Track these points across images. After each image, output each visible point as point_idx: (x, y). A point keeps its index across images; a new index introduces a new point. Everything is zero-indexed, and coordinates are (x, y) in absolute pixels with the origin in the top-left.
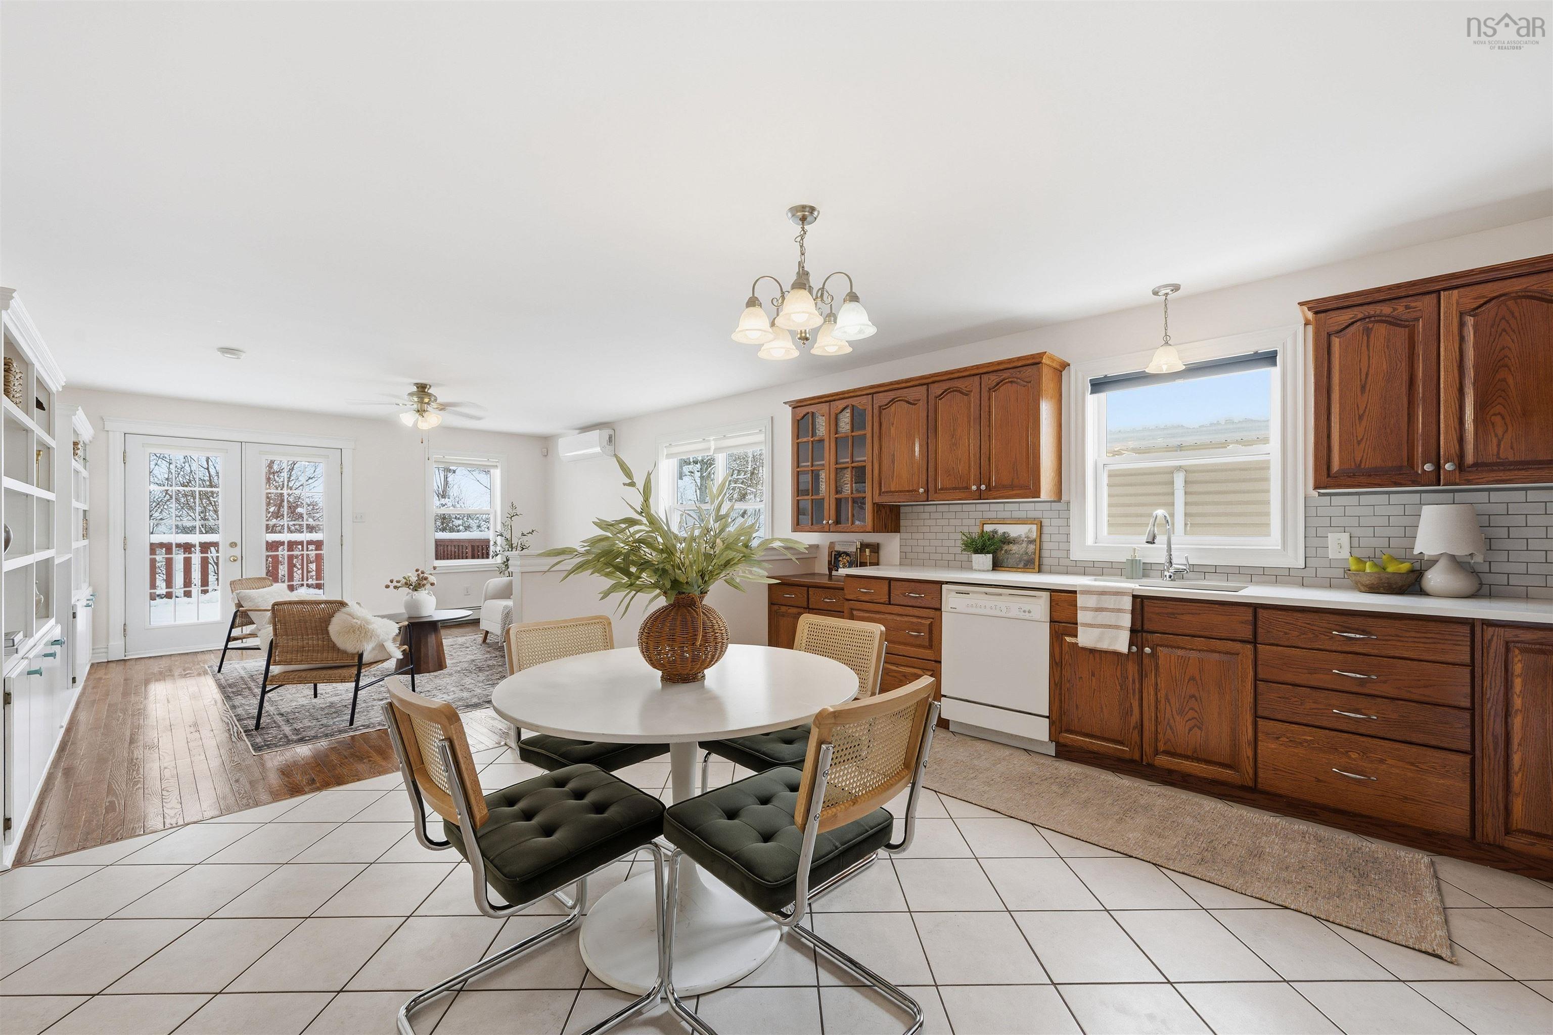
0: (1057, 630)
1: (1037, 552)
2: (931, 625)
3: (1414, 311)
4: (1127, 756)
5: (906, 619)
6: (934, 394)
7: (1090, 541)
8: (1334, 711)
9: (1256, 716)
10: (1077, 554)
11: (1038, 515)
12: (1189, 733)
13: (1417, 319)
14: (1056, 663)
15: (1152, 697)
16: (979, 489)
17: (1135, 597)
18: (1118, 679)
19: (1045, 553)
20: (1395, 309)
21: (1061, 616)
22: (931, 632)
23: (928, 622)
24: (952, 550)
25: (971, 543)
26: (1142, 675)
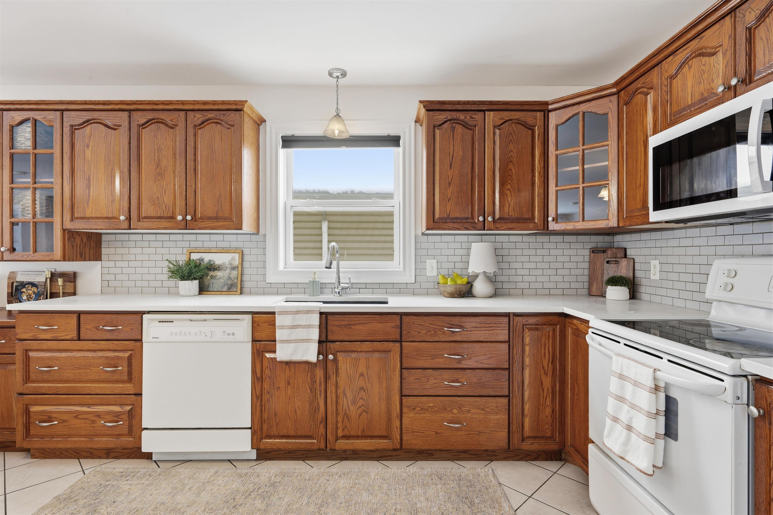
0: (258, 348)
1: (239, 277)
2: (130, 358)
3: (474, 121)
4: (315, 447)
5: (100, 354)
6: (137, 123)
7: (281, 267)
8: (445, 383)
9: (402, 396)
10: (271, 278)
11: (240, 245)
12: (359, 418)
13: (475, 126)
14: (258, 379)
15: (334, 395)
16: (184, 219)
17: (321, 313)
18: (308, 384)
19: (246, 278)
20: (466, 117)
21: (261, 335)
22: (130, 364)
23: (127, 355)
24: (159, 277)
25: (177, 271)
26: (326, 377)
